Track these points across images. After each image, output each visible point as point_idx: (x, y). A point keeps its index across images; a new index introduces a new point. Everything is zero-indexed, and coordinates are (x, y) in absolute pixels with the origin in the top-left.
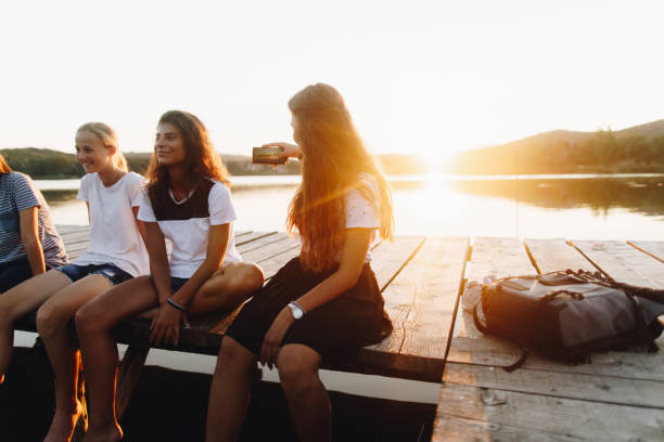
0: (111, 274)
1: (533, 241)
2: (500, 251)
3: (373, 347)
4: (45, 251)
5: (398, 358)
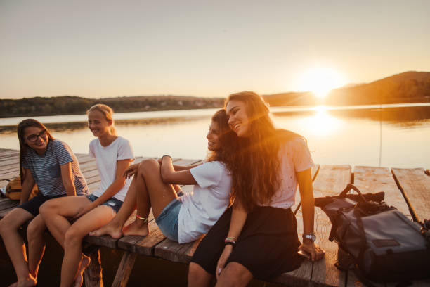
0: (113, 204)
1: (399, 170)
2: (375, 180)
3: (291, 273)
4: (76, 188)
5: (310, 284)
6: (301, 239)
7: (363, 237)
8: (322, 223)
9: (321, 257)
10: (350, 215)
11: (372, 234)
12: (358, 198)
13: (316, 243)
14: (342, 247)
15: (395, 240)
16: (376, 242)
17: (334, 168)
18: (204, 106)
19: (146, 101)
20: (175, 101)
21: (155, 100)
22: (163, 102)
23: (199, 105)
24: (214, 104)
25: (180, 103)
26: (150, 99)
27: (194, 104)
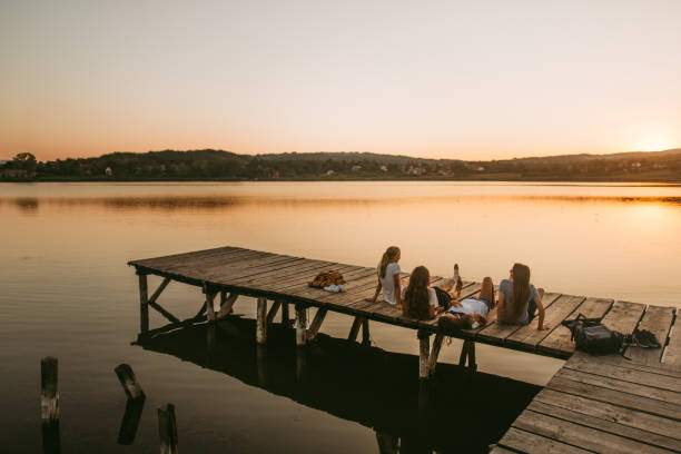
11: (588, 333)
15: (599, 335)
16: (591, 336)
17: (598, 301)
18: (423, 174)
19: (330, 161)
20: (376, 164)
21: (344, 161)
22: (356, 164)
23: (415, 172)
24: (440, 172)
25: (384, 168)
26: (335, 159)
27: (407, 170)
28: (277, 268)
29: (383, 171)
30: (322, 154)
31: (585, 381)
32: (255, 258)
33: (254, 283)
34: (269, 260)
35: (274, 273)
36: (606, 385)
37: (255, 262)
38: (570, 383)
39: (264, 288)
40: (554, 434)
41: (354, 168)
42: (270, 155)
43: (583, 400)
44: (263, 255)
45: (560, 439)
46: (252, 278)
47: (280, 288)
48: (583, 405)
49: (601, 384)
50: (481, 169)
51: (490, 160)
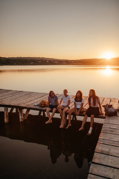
6: (100, 112)
7: (108, 110)
8: (103, 109)
9: (103, 114)
10: (107, 108)
11: (109, 110)
12: (108, 105)
13: (102, 112)
14: (106, 112)
15: (112, 111)
16: (110, 111)
17: (108, 99)
18: (58, 63)
19: (32, 59)
20: (45, 60)
21: (36, 60)
22: (40, 61)
23: (56, 63)
24: (63, 63)
25: (48, 62)
26: (33, 59)
27: (54, 62)
28: (13, 95)
29: (47, 62)
30: (29, 57)
31: (111, 127)
32: (5, 92)
33: (3, 102)
34: (10, 93)
35: (11, 97)
36: (117, 128)
37: (5, 94)
38: (108, 129)
39: (7, 104)
40: (108, 152)
41: (39, 62)
42: (13, 58)
43: (112, 135)
44: (8, 91)
45: (110, 154)
46: (2, 100)
47: (12, 103)
48: (113, 137)
49: (115, 128)
50: (73, 62)
51: (75, 60)
